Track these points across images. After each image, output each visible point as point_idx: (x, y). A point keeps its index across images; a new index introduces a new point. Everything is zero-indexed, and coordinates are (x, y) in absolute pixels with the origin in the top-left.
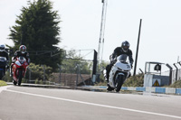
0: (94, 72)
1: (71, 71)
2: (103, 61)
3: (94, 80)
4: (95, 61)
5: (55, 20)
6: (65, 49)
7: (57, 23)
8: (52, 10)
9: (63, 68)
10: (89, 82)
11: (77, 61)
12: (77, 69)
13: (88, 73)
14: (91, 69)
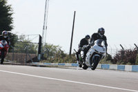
0: (39, 52)
1: (22, 51)
2: (46, 44)
3: (39, 58)
4: (40, 43)
5: (9, 12)
6: (17, 34)
7: (11, 14)
8: (7, 5)
9: (15, 49)
10: (35, 60)
11: (26, 43)
12: (26, 50)
13: (34, 52)
14: (37, 50)
